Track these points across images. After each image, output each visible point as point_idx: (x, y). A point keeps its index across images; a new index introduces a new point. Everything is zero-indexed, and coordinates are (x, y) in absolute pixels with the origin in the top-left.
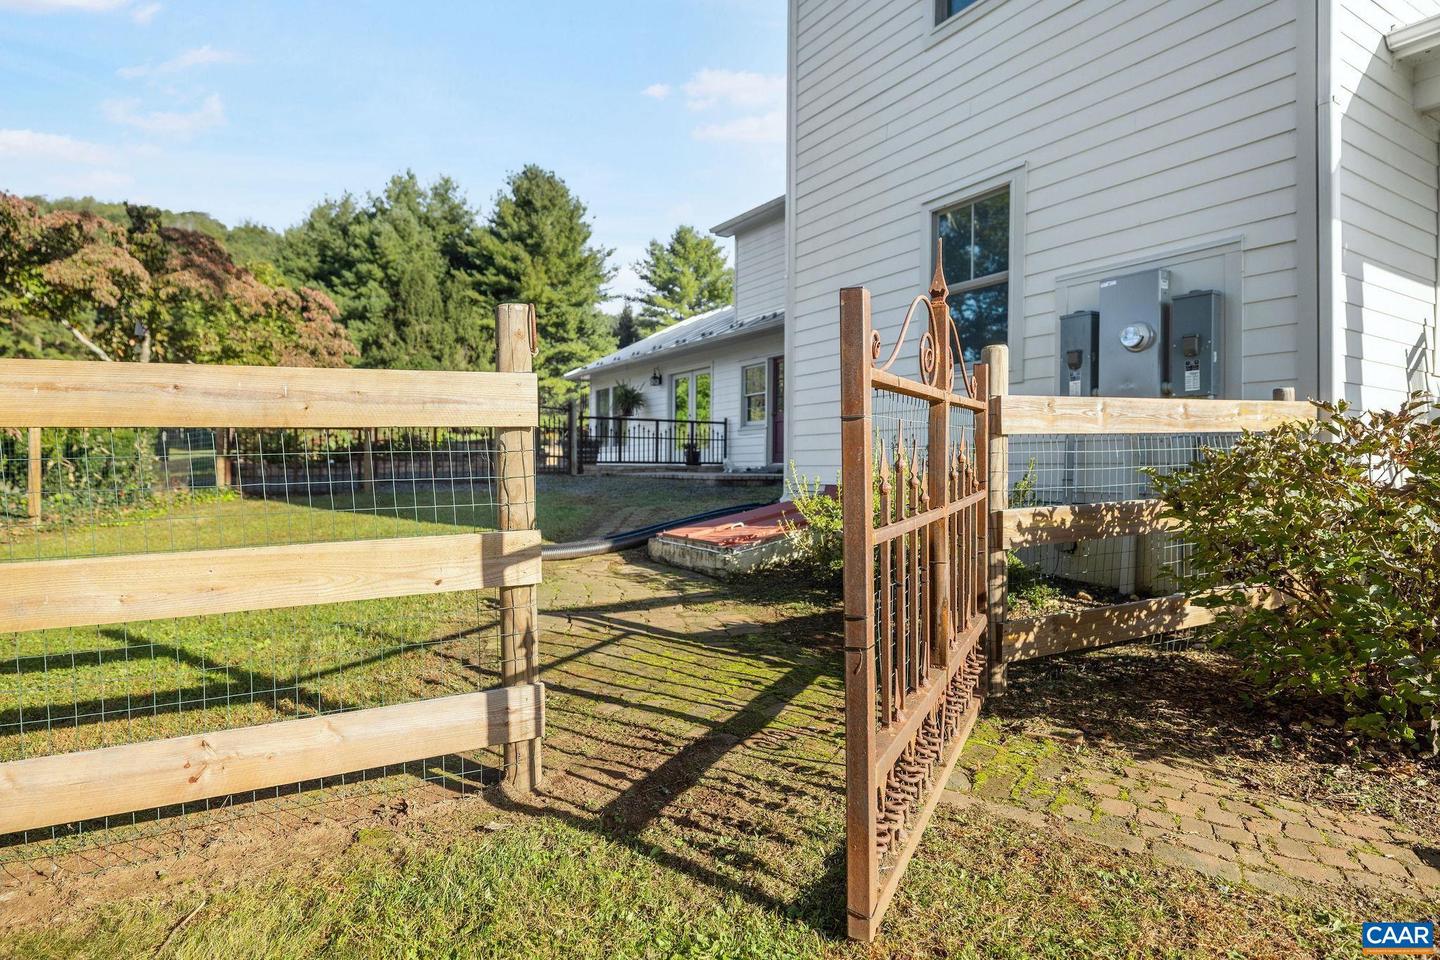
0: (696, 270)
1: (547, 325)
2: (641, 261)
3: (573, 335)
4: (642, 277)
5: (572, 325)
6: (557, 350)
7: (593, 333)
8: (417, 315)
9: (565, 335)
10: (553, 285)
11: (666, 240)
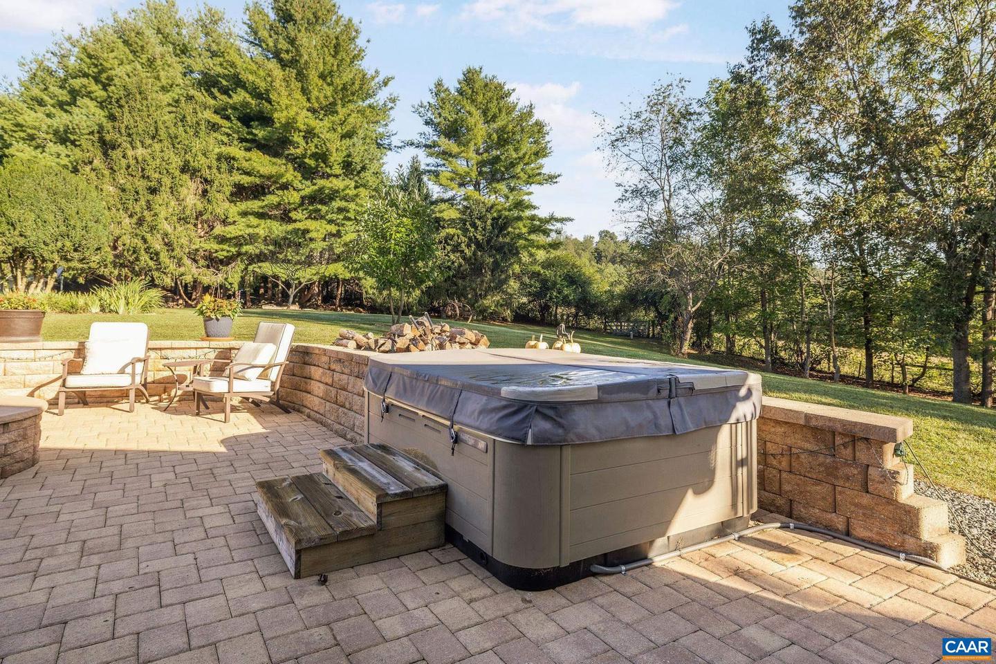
0: (485, 113)
1: (304, 156)
2: (425, 104)
3: (337, 170)
4: (427, 123)
5: (336, 158)
6: (316, 187)
7: (364, 168)
8: (129, 135)
9: (328, 170)
10: (313, 111)
11: (452, 84)
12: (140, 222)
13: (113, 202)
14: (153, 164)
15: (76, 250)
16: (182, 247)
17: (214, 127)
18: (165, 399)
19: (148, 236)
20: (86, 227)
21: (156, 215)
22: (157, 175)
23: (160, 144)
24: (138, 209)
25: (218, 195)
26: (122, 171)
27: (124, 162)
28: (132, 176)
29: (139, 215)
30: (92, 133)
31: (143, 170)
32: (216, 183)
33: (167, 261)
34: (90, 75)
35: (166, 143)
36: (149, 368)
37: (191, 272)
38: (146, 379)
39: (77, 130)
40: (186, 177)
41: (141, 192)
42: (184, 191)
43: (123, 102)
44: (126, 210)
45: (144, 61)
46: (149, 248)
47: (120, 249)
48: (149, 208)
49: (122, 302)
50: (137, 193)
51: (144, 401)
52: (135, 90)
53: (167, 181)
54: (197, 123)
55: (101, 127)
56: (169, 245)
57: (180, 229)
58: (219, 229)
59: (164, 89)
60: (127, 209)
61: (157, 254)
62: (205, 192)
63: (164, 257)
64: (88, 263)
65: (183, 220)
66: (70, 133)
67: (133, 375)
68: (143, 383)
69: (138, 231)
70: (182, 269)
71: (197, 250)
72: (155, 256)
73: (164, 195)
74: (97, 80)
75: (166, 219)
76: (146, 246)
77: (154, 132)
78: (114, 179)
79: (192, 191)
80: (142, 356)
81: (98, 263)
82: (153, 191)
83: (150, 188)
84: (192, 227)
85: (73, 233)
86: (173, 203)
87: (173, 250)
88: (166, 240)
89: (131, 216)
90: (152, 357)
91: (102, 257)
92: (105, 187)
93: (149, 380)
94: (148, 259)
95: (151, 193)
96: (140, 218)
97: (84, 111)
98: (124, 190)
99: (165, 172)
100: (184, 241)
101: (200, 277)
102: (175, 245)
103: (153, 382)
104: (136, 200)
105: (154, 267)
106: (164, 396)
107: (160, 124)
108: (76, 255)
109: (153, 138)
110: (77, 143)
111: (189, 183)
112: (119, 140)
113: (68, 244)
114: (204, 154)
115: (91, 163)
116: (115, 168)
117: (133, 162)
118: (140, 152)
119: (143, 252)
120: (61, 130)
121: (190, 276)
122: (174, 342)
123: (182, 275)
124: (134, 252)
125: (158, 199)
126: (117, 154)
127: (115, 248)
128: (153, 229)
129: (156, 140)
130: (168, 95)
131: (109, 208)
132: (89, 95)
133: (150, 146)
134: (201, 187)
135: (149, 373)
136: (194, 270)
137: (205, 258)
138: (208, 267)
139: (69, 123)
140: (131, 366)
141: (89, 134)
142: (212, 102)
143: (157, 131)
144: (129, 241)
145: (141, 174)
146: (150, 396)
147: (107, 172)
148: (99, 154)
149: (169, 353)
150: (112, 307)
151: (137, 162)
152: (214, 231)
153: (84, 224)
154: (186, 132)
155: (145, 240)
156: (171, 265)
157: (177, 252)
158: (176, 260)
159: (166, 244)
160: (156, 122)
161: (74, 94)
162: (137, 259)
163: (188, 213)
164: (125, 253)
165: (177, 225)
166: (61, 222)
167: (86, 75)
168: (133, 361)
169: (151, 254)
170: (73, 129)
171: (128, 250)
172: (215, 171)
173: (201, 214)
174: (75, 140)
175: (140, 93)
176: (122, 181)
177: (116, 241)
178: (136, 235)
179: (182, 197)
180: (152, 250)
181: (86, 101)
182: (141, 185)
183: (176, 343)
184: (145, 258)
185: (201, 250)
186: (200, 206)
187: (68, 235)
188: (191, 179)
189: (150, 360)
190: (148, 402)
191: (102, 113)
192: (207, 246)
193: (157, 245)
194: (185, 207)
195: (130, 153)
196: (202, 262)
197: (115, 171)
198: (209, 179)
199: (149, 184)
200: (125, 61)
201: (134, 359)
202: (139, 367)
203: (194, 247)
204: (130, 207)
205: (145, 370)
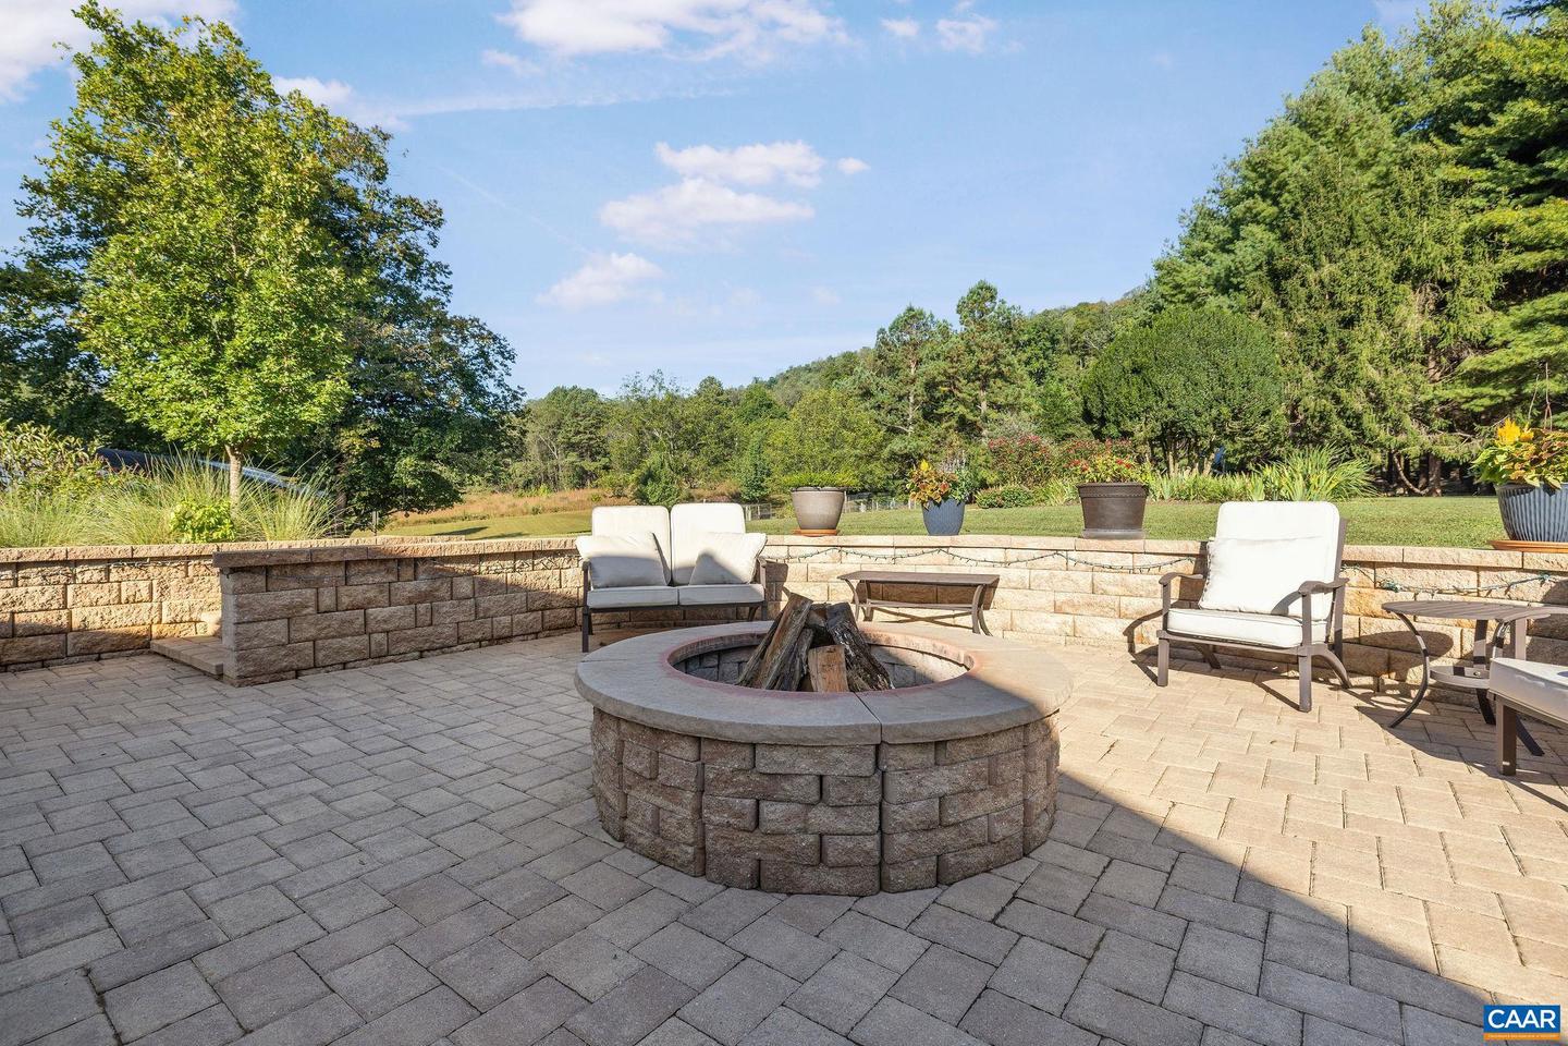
12: (1330, 373)
13: (1289, 353)
14: (1347, 282)
15: (1235, 418)
16: (1400, 402)
17: (1457, 189)
18: (1392, 687)
19: (1343, 392)
20: (1248, 383)
21: (1354, 357)
22: (1353, 298)
23: (1358, 250)
24: (1326, 356)
25: (1468, 302)
26: (1301, 306)
27: (1303, 292)
28: (1316, 309)
29: (1327, 364)
30: (1259, 267)
31: (1332, 295)
32: (1465, 282)
33: (1375, 427)
34: (1255, 192)
35: (1368, 244)
36: (1347, 607)
37: (1418, 440)
38: (1339, 633)
39: (1241, 270)
40: (1405, 287)
41: (1329, 330)
42: (1401, 311)
43: (1299, 208)
44: (1308, 360)
45: (1330, 138)
46: (1344, 410)
47: (1301, 417)
48: (1343, 347)
49: (1300, 483)
50: (1324, 331)
51: (1337, 681)
52: (1317, 184)
53: (1371, 302)
54: (1424, 194)
55: (1271, 254)
56: (1378, 403)
57: (1395, 373)
58: (1471, 361)
59: (1364, 166)
60: (1310, 358)
61: (1358, 417)
62: (1441, 305)
63: (1370, 422)
64: (1252, 435)
65: (1402, 357)
66: (1233, 276)
67: (1306, 622)
68: (1332, 638)
69: (1326, 387)
70: (1402, 438)
71: (1429, 403)
72: (1354, 421)
73: (1367, 324)
74: (1264, 195)
75: (1371, 361)
76: (1339, 407)
77: (1348, 234)
78: (1290, 321)
79: (1416, 307)
80: (1328, 578)
81: (1266, 434)
82: (1348, 323)
83: (1344, 319)
84: (1418, 366)
85: (1230, 394)
86: (1382, 335)
87: (1384, 409)
88: (1372, 394)
89: (1315, 368)
90: (1353, 581)
91: (1271, 424)
92: (1277, 334)
93: (1348, 634)
94: (1343, 427)
95: (1345, 327)
96: (1329, 367)
97: (1248, 243)
98: (1303, 332)
99: (1367, 288)
100: (1404, 391)
101: (1435, 448)
102: (1388, 401)
103: (1359, 641)
104: (1323, 343)
105: (1354, 438)
106: (1388, 680)
107: (1358, 219)
108: (1236, 425)
109: (1347, 243)
110: (1241, 286)
111: (1411, 296)
112: (1296, 263)
113: (1225, 410)
114: (1439, 241)
115: (1258, 307)
116: (1291, 304)
117: (1315, 288)
118: (1327, 269)
119: (1335, 417)
120: (1223, 275)
121: (1418, 447)
122: (1408, 549)
123: (1403, 446)
124: (1322, 419)
125: (1356, 332)
126: (1291, 284)
127: (1293, 417)
128: (1349, 379)
129: (1351, 246)
130: (1369, 173)
131: (1283, 362)
132: (1255, 220)
133: (1342, 256)
134: (1432, 296)
135: (1345, 618)
136: (1424, 438)
137: (1446, 415)
138: (1451, 429)
139: (1230, 263)
140: (1299, 601)
141: (1256, 270)
142: (1451, 150)
143: (1352, 233)
144: (1313, 404)
145: (1328, 303)
146: (1353, 672)
147: (1279, 313)
148: (1269, 291)
149: (1396, 576)
150: (1283, 493)
151: (1323, 287)
152: (1462, 365)
153: (1245, 380)
154: (1401, 215)
155: (1337, 399)
156: (1382, 432)
157: (1392, 410)
158: (1390, 424)
159: (1371, 401)
160: (1350, 218)
161: (1236, 224)
162: (1327, 429)
163: (1409, 344)
164: (1309, 422)
165: (1391, 368)
166: (1215, 383)
167: (1251, 194)
168: (1305, 590)
169: (1348, 418)
170: (1237, 269)
171: (1313, 417)
172: (1460, 263)
173: (1434, 341)
174: (1239, 283)
175: (1324, 186)
176: (1300, 321)
177: (1295, 407)
178: (1324, 393)
179: (1398, 321)
180: (1348, 412)
181: (1253, 228)
182: (1329, 317)
183: (1416, 554)
184: (1338, 425)
185: (1436, 402)
186: (1432, 329)
187: (1224, 399)
188: (1414, 289)
189: (1347, 590)
190: (1345, 686)
191: (1273, 236)
192: (1449, 394)
193: (1357, 403)
194: (1404, 336)
195: (1312, 276)
196: (1438, 422)
197: (1291, 309)
198: (1449, 280)
199: (1342, 313)
200: (1302, 150)
201: (1305, 584)
202: (1321, 604)
203: (1422, 398)
204: (1314, 354)
205: (1337, 610)
